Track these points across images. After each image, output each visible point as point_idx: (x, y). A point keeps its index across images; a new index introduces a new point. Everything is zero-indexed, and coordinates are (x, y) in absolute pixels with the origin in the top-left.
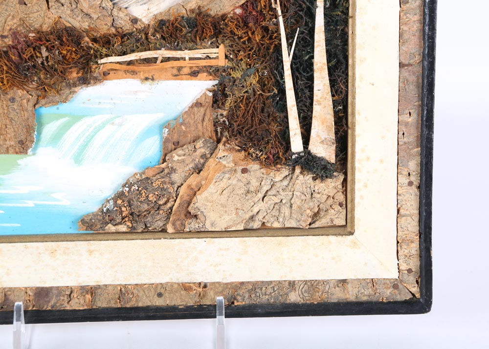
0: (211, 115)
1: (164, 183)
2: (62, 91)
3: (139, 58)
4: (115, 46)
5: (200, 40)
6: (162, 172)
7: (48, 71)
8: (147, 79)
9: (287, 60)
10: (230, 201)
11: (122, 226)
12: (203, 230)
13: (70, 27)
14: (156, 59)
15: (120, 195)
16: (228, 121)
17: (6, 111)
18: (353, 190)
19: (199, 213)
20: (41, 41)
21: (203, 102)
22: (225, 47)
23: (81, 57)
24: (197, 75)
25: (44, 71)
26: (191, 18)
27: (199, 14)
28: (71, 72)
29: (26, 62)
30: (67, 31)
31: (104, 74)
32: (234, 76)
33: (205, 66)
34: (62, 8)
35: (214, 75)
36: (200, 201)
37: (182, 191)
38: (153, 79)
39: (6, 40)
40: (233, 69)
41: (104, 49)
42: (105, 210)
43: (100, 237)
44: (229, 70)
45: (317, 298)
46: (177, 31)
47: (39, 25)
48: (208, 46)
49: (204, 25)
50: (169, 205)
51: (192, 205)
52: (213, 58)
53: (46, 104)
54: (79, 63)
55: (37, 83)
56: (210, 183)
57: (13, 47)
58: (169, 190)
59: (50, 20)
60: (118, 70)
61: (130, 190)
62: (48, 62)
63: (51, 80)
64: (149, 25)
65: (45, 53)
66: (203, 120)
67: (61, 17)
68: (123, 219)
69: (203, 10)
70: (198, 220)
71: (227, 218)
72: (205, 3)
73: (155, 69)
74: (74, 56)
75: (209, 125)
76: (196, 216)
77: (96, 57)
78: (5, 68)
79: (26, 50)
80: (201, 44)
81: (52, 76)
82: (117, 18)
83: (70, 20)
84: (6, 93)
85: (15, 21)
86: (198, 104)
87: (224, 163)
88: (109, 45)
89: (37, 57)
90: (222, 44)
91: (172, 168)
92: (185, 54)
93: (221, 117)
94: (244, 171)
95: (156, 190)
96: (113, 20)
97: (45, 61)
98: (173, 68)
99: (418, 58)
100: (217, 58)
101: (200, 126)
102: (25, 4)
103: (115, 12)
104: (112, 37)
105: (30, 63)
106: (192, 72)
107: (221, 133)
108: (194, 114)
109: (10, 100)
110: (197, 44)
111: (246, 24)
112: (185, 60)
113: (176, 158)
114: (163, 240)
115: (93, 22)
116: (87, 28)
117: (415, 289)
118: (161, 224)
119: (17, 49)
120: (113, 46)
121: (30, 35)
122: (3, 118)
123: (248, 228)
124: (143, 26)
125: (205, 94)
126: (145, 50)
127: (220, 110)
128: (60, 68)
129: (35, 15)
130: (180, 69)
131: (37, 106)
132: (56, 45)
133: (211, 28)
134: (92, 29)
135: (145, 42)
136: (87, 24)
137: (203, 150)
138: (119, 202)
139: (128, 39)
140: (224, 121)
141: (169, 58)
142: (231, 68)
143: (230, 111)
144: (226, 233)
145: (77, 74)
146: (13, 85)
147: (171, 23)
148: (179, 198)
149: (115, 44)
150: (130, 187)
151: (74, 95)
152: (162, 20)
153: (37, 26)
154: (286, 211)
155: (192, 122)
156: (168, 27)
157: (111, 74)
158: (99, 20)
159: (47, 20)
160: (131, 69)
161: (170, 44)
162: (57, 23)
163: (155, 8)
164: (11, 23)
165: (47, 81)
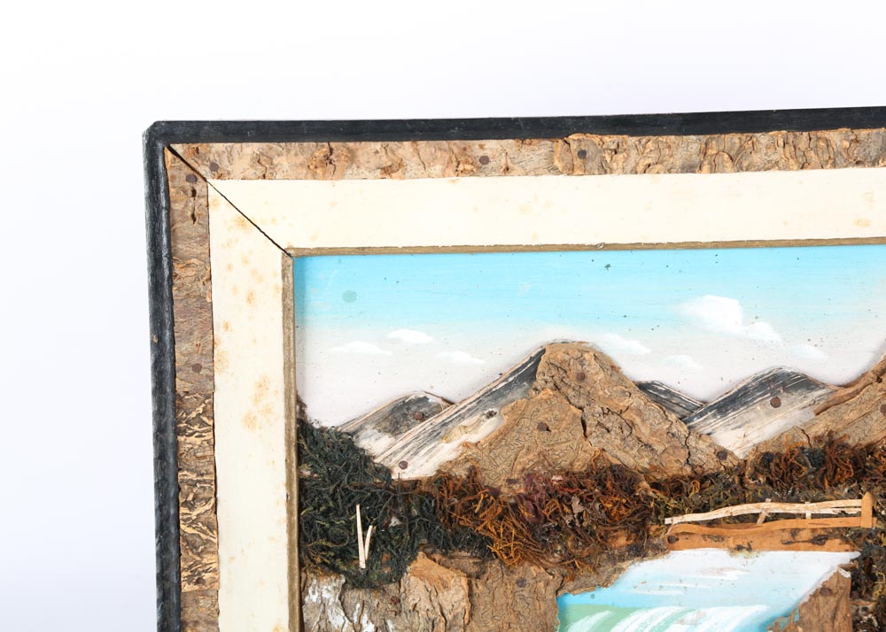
0: (848, 610)
2: (602, 569)
3: (729, 515)
4: (691, 495)
5: (830, 485)
7: (580, 536)
8: (739, 548)
13: (618, 466)
14: (756, 516)
16: (877, 619)
17: (510, 601)
20: (572, 488)
21: (833, 586)
22: (873, 497)
23: (634, 513)
24: (824, 543)
25: (573, 536)
26: (815, 451)
27: (831, 443)
28: (617, 537)
29: (546, 521)
30: (613, 471)
31: (669, 540)
33: (838, 528)
34: (608, 436)
35: (851, 542)
38: (750, 549)
39: (516, 487)
41: (673, 501)
44: (879, 535)
46: (791, 471)
47: (568, 463)
48: (843, 495)
49: (838, 461)
52: (852, 515)
53: (575, 589)
54: (630, 522)
55: (561, 555)
57: (527, 498)
59: (587, 455)
60: (693, 534)
62: (581, 522)
63: (583, 549)
64: (745, 461)
65: (577, 507)
66: (834, 618)
67: (604, 450)
69: (836, 437)
72: (840, 426)
73: (756, 532)
74: (623, 511)
75: (844, 626)
77: (658, 513)
78: (514, 532)
79: (547, 502)
80: (832, 493)
81: (586, 544)
82: (695, 450)
83: (620, 454)
84: (512, 572)
85: (531, 456)
86: (824, 591)
88: (680, 493)
89: (565, 513)
90: (867, 494)
92: (806, 508)
93: (864, 613)
96: (689, 453)
97: (577, 520)
98: (783, 530)
100: (859, 514)
101: (828, 627)
102: (548, 430)
103: (692, 442)
104: (686, 481)
105: (552, 524)
106: (815, 538)
108: (818, 608)
109: (517, 583)
110: (824, 492)
112: (805, 518)
115: (656, 457)
116: (647, 467)
119: (533, 501)
120: (688, 496)
121: (554, 478)
122: (505, 612)
124: (736, 463)
125: (837, 574)
126: (738, 503)
127: (863, 602)
128: (599, 530)
129: (563, 446)
131: (560, 593)
132: (595, 495)
133: (851, 466)
134: (655, 469)
135: (738, 489)
136: (647, 460)
139: (712, 483)
140: (870, 620)
141: (777, 514)
142: (882, 532)
143: (879, 604)
145: (627, 540)
146: (523, 558)
147: (783, 458)
149: (690, 492)
151: (620, 575)
152: (767, 454)
153: (565, 464)
155: (815, 620)
156: (777, 465)
157: (682, 540)
158: (666, 455)
159: (582, 454)
160: (714, 534)
161: (781, 491)
162: (598, 459)
163: (756, 435)
164: (525, 459)
165: (578, 552)
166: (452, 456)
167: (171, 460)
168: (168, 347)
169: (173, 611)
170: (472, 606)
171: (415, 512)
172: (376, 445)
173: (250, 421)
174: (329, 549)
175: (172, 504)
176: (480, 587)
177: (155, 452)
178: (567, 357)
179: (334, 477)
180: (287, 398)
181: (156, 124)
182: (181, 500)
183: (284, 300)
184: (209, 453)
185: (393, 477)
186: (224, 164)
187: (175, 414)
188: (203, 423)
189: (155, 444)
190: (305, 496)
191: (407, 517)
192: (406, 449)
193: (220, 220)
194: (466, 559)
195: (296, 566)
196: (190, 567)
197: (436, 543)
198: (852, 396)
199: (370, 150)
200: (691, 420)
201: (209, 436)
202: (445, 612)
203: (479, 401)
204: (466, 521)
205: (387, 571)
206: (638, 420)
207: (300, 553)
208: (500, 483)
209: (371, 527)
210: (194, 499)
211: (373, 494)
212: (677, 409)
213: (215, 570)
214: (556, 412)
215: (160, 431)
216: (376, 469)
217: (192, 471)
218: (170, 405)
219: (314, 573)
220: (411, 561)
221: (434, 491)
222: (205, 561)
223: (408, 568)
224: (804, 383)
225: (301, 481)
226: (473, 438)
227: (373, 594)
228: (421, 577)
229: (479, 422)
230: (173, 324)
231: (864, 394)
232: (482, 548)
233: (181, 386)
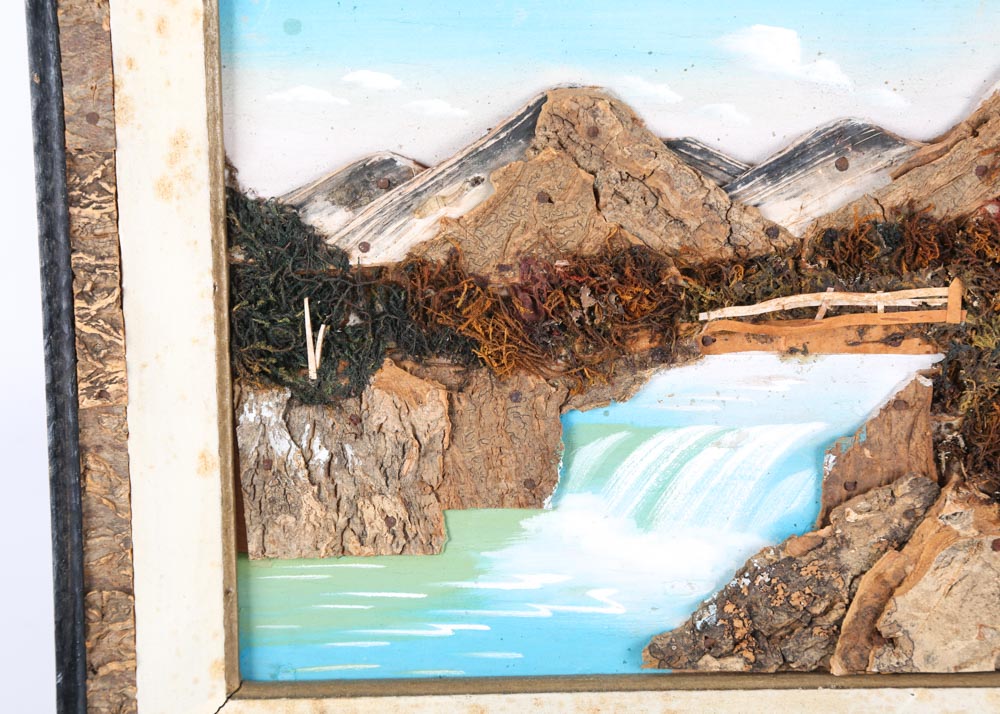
0: (928, 427)
1: (824, 568)
2: (618, 378)
3: (781, 308)
4: (732, 283)
5: (909, 270)
6: (820, 546)
7: (590, 337)
8: (792, 351)
10: (965, 611)
11: (735, 659)
12: (906, 670)
13: (640, 246)
14: (815, 309)
15: (730, 595)
16: (964, 438)
17: (502, 420)
19: (900, 634)
20: (581, 276)
21: (910, 397)
22: (964, 283)
23: (660, 308)
24: (900, 343)
25: (581, 337)
26: (891, 226)
27: (911, 216)
28: (637, 339)
29: (547, 318)
30: (633, 254)
31: (704, 342)
32: (981, 344)
33: (917, 324)
34: (627, 208)
35: (935, 342)
36: (903, 609)
37: (864, 586)
38: (805, 352)
39: (509, 275)
40: (978, 329)
41: (709, 291)
42: (699, 624)
43: (688, 682)
44: (969, 332)
46: (860, 253)
47: (575, 244)
48: (925, 282)
49: (919, 239)
50: (834, 616)
51: (884, 616)
52: (935, 308)
53: (584, 404)
54: (654, 319)
55: (567, 361)
56: (925, 569)
57: (523, 290)
58: (835, 585)
59: (601, 233)
60: (732, 333)
61: (753, 583)
62: (592, 319)
63: (595, 354)
64: (802, 240)
65: (587, 299)
66: (910, 437)
67: (622, 227)
68: (736, 644)
69: (918, 208)
70: (897, 650)
71: (959, 645)
72: (923, 194)
73: (812, 331)
74: (646, 305)
75: (922, 448)
76: (892, 641)
77: (690, 307)
78: (506, 332)
79: (548, 294)
80: (911, 279)
81: (599, 347)
82: (738, 226)
83: (642, 232)
84: (504, 383)
85: (528, 235)
86: (898, 403)
87: (957, 527)
88: (718, 282)
89: (571, 308)
90: (956, 281)
91: (843, 537)
92: (879, 299)
93: (948, 430)
95: (807, 583)
96: (731, 230)
97: (586, 317)
98: (848, 328)
100: (945, 306)
101: (902, 449)
102: (550, 201)
103: (735, 215)
104: (726, 266)
105: (556, 322)
106: (889, 337)
107: (947, 464)
108: (890, 425)
109: (511, 397)
110: (901, 279)
112: (876, 312)
113: (853, 517)
114: (821, 691)
115: (688, 235)
116: (677, 247)
118: (815, 655)
119: (530, 293)
120: (728, 284)
121: (558, 263)
122: (495, 434)
124: (790, 242)
125: (915, 383)
126: (793, 292)
127: (946, 417)
128: (615, 329)
129: (570, 222)
130: (862, 330)
131: (565, 409)
132: (611, 284)
133: (936, 245)
134: (687, 250)
135: (792, 276)
136: (677, 239)
137: (909, 501)
138: (729, 608)
139: (759, 268)
140: (955, 440)
141: (841, 307)
142: (973, 329)
143: (967, 419)
144: (957, 678)
145: (650, 342)
146: (518, 365)
147: (850, 236)
148: (855, 601)
149: (732, 279)
150: (753, 578)
151: (641, 387)
152: (830, 230)
153: (572, 245)
155: (885, 440)
156: (843, 244)
157: (720, 342)
158: (701, 232)
159: (593, 233)
160: (761, 332)
161: (847, 278)
162: (613, 238)
163: (817, 204)
164: (520, 239)
165: (587, 358)
166: (427, 236)
167: (62, 239)
168: (54, 89)
169: (69, 432)
170: (454, 426)
171: (380, 307)
172: (329, 221)
173: (164, 189)
174: (269, 354)
175: (64, 295)
176: (464, 403)
177: (41, 228)
178: (575, 107)
179: (274, 263)
180: (213, 159)
182: (76, 291)
183: (205, 30)
184: (111, 229)
185: (351, 263)
187: (66, 179)
188: (103, 191)
189: (40, 218)
190: (238, 287)
191: (370, 316)
192: (368, 227)
194: (445, 366)
195: (227, 376)
196: (90, 376)
197: (407, 346)
198: (940, 154)
200: (734, 188)
201: (110, 208)
202: (419, 434)
203: (461, 163)
204: (444, 318)
205: (344, 382)
206: (666, 188)
207: (232, 359)
208: (489, 270)
209: (323, 326)
210: (92, 289)
211: (326, 285)
212: (716, 173)
213: (122, 381)
214: (561, 178)
215: (46, 201)
216: (329, 252)
217: (90, 253)
218: (58, 167)
219: (251, 385)
220: (375, 369)
221: (405, 281)
222: (109, 369)
223: (372, 379)
224: (878, 139)
225: (233, 269)
226: (454, 212)
227: (327, 412)
228: (388, 390)
229: (462, 191)
230: (59, 59)
231: (957, 153)
232: (466, 353)
233: (72, 141)
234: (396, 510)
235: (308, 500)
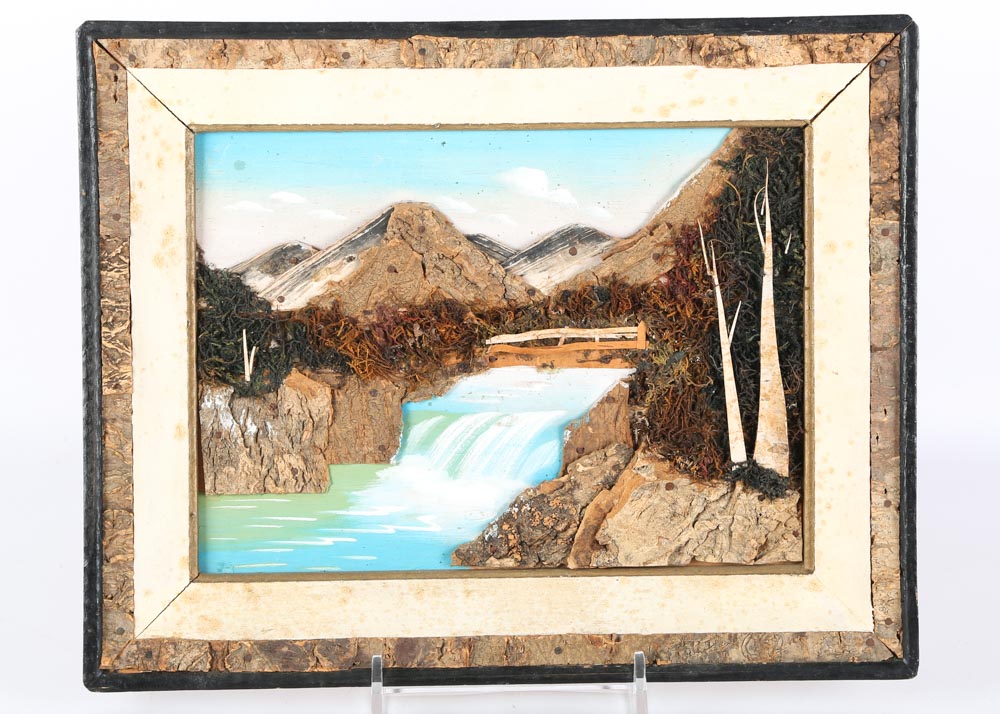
0: (627, 414)
1: (564, 502)
2: (437, 382)
3: (535, 338)
4: (507, 323)
5: (614, 316)
6: (562, 487)
7: (420, 356)
8: (544, 366)
9: (726, 341)
10: (650, 528)
11: (509, 559)
12: (614, 565)
13: (450, 300)
14: (557, 340)
15: (507, 518)
16: (649, 421)
17: (365, 408)
18: (812, 514)
19: (610, 542)
20: (414, 317)
21: (616, 395)
22: (647, 326)
23: (463, 338)
24: (609, 362)
25: (414, 355)
26: (603, 289)
27: (614, 283)
28: (450, 357)
29: (393, 344)
30: (446, 304)
31: (490, 360)
32: (657, 362)
33: (620, 350)
34: (442, 275)
35: (630, 361)
36: (612, 526)
37: (587, 513)
38: (552, 367)
39: (370, 317)
40: (656, 353)
41: (492, 327)
42: (487, 537)
43: (480, 574)
44: (650, 355)
45: (767, 657)
46: (584, 305)
47: (411, 298)
48: (623, 323)
49: (620, 297)
50: (570, 532)
51: (600, 531)
52: (630, 339)
53: (415, 398)
54: (459, 345)
55: (405, 371)
56: (625, 501)
57: (378, 325)
58: (571, 512)
59: (426, 291)
60: (506, 353)
61: (520, 510)
62: (421, 344)
63: (423, 366)
64: (549, 297)
65: (418, 332)
66: (616, 420)
67: (439, 287)
68: (509, 550)
69: (619, 278)
70: (608, 552)
71: (647, 549)
72: (621, 270)
73: (556, 353)
74: (454, 335)
75: (623, 426)
76: (605, 547)
77: (481, 337)
78: (368, 351)
79: (394, 329)
80: (615, 322)
81: (425, 362)
82: (510, 287)
83: (452, 290)
84: (366, 384)
85: (382, 293)
86: (609, 399)
87: (644, 475)
88: (498, 322)
89: (408, 337)
90: (642, 322)
91: (575, 482)
92: (595, 333)
93: (639, 416)
94: (669, 487)
95: (554, 511)
96: (505, 290)
97: (417, 343)
98: (578, 351)
99: (894, 340)
100: (636, 339)
101: (611, 427)
102: (395, 271)
103: (508, 281)
104: (503, 312)
105: (399, 346)
106: (603, 358)
107: (639, 437)
108: (604, 412)
109: (370, 392)
110: (609, 321)
111: (673, 295)
112: (594, 341)
113: (581, 469)
114: (562, 578)
115: (480, 292)
116: (473, 300)
117: (896, 646)
118: (559, 557)
119: (383, 328)
120: (504, 323)
121: (400, 310)
122: (361, 416)
123: (674, 563)
124: (542, 298)
125: (619, 386)
126: (544, 328)
127: (638, 407)
128: (435, 350)
129: (408, 285)
130: (587, 353)
131: (404, 401)
132: (432, 322)
133: (629, 300)
134: (478, 301)
135: (543, 318)
136: (472, 295)
137: (615, 459)
138: (505, 527)
139: (523, 314)
140: (643, 421)
141: (574, 339)
142: (653, 352)
143: (650, 408)
144: (644, 569)
145: (456, 359)
146: (376, 373)
147: (578, 294)
148: (583, 522)
149: (506, 320)
150: (520, 507)
151: (451, 387)
152: (566, 291)
153: (409, 299)
154: (724, 540)
155: (601, 422)
156: (573, 299)
157: (500, 358)
158: (487, 291)
159: (422, 291)
160: (524, 353)
161: (576, 320)
162: (434, 294)
163: (558, 276)
164: (377, 295)
165: (418, 369)
166: (320, 293)
167: (95, 289)
168: (94, 199)
169: (96, 410)
170: (335, 411)
171: (290, 337)
172: (260, 283)
173: (158, 261)
174: (221, 364)
175: (96, 324)
176: (341, 396)
177: (83, 283)
178: (411, 214)
179: (224, 308)
180: (189, 243)
181: (86, 23)
182: (103, 322)
183: (187, 166)
184: (126, 285)
185: (273, 308)
186: (140, 56)
187: (99, 254)
188: (121, 261)
189: (82, 276)
190: (202, 322)
191: (284, 342)
192: (283, 287)
193: (136, 99)
194: (330, 374)
195: (195, 379)
196: (110, 375)
197: (306, 360)
198: (630, 245)
199: (256, 46)
200: (507, 265)
201: (125, 271)
202: (313, 415)
203: (341, 248)
204: (330, 343)
205: (267, 383)
206: (466, 264)
207: (197, 368)
208: (358, 314)
209: (254, 348)
210: (113, 321)
211: (257, 322)
212: (497, 256)
213: (129, 378)
214: (402, 257)
215: (87, 266)
216: (259, 302)
217: (112, 299)
218: (94, 246)
219: (210, 385)
220: (286, 374)
221: (306, 320)
222: (121, 370)
223: (284, 381)
224: (595, 236)
225: (199, 312)
226: (337, 278)
227: (256, 401)
228: (294, 387)
229: (341, 264)
230: (98, 181)
231: (640, 245)
232: (342, 364)
233: (104, 231)
234: (299, 464)
235: (243, 457)
